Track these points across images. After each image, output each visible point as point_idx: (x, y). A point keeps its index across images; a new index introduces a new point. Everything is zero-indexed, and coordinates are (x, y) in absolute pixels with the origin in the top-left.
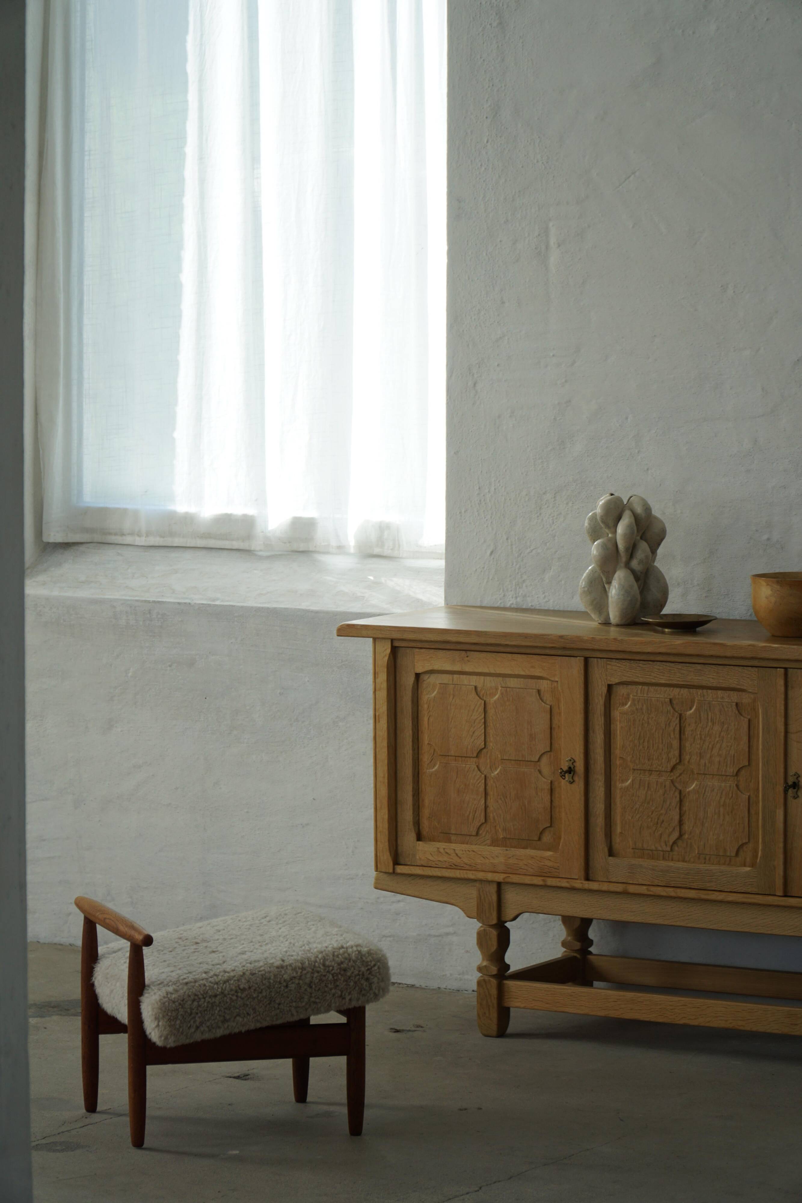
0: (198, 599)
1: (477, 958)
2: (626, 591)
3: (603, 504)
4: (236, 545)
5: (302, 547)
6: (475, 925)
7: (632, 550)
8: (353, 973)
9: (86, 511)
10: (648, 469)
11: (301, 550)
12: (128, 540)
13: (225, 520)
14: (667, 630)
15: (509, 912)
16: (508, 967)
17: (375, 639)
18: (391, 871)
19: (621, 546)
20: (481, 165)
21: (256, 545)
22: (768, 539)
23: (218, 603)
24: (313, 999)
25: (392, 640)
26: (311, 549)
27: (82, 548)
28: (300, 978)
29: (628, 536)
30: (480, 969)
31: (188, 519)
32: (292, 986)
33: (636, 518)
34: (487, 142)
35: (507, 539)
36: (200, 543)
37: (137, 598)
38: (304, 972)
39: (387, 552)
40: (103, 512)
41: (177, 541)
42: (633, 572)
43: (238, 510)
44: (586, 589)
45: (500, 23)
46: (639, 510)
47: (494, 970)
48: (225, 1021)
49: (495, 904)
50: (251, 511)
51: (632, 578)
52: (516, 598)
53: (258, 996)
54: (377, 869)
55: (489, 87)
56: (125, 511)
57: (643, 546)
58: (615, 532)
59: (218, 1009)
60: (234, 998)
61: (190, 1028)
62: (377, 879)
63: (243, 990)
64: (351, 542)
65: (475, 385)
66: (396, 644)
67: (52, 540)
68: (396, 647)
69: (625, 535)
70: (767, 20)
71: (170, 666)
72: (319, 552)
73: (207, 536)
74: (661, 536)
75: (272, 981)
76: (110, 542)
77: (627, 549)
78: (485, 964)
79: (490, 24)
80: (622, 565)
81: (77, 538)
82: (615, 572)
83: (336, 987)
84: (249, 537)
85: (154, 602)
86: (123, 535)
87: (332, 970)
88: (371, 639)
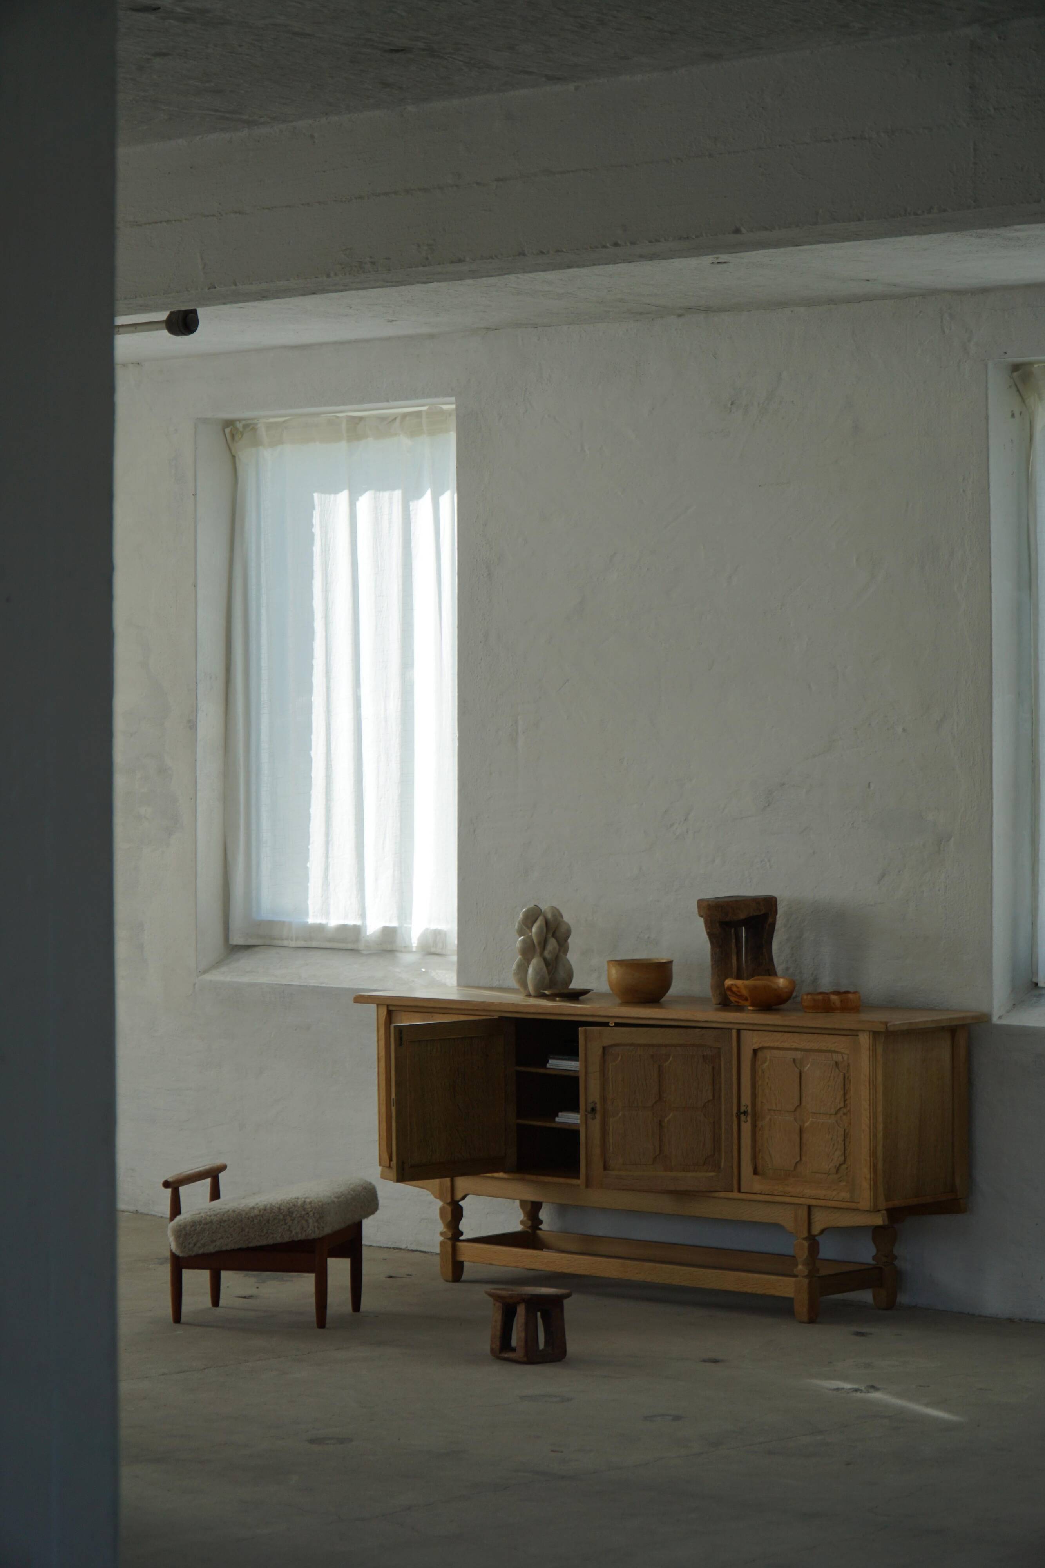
0: (313, 983)
1: (440, 1227)
2: (537, 972)
3: (525, 911)
4: (350, 946)
5: (389, 947)
6: (440, 1204)
7: (544, 943)
8: (296, 1215)
9: (260, 924)
10: (577, 890)
11: (388, 949)
12: (285, 943)
13: (343, 928)
14: (557, 999)
15: (459, 1196)
16: (461, 1234)
17: (378, 1005)
18: (388, 1165)
19: (535, 941)
20: (477, 676)
21: (361, 946)
22: (649, 938)
23: (324, 985)
24: (270, 1231)
25: (388, 1006)
26: (394, 949)
27: (257, 949)
28: (262, 1216)
29: (540, 933)
30: (442, 1234)
31: (320, 928)
32: (256, 1221)
33: (547, 922)
34: (481, 659)
35: (494, 939)
36: (328, 945)
37: (276, 982)
38: (265, 1212)
39: (439, 951)
40: (271, 923)
41: (314, 944)
42: (545, 960)
43: (352, 921)
44: (515, 971)
45: (489, 574)
46: (549, 916)
47: (449, 1235)
48: (213, 1241)
49: (449, 1189)
50: (358, 922)
51: (543, 963)
52: (499, 981)
53: (233, 1226)
54: (380, 1165)
55: (482, 620)
56: (284, 922)
57: (552, 943)
58: (531, 931)
59: (208, 1233)
60: (218, 1226)
61: (190, 1243)
62: (382, 1172)
63: (225, 1221)
64: (415, 942)
65: (474, 831)
66: (391, 1008)
67: (235, 943)
68: (391, 1010)
69: (536, 933)
70: (647, 569)
71: (296, 1030)
72: (401, 951)
73: (331, 940)
74: (568, 934)
75: (243, 1217)
76: (274, 944)
77: (539, 943)
78: (445, 1230)
79: (483, 575)
80: (538, 954)
81: (251, 942)
82: (532, 958)
83: (286, 1224)
84: (357, 940)
85: (286, 984)
86: (282, 940)
87: (284, 1212)
88: (375, 1005)
